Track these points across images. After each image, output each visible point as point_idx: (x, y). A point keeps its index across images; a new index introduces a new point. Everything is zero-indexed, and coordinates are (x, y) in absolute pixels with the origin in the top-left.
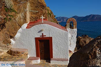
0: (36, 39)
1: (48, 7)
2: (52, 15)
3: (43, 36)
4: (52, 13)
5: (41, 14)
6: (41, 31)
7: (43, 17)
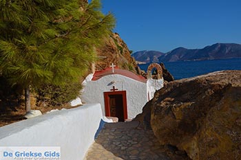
0: (105, 93)
1: (116, 34)
2: (124, 49)
3: (114, 89)
4: (124, 45)
5: (110, 61)
6: (112, 83)
7: (113, 66)
